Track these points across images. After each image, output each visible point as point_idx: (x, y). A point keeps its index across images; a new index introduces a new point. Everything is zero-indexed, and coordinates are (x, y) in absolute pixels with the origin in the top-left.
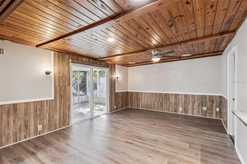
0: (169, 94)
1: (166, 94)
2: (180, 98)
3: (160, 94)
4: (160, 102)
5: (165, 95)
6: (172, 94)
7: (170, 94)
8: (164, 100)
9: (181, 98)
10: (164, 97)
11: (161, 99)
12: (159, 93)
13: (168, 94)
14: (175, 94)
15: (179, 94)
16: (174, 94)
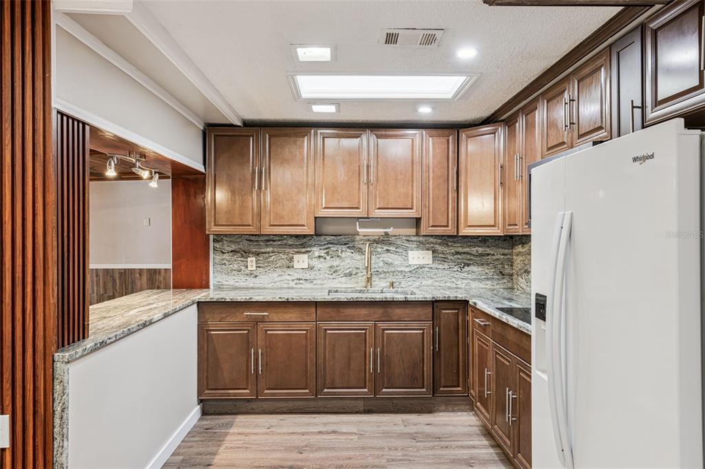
0: (132, 271)
1: (125, 269)
2: (162, 279)
3: (107, 271)
4: (106, 295)
5: (122, 273)
6: (140, 269)
7: (134, 269)
8: (117, 288)
9: (164, 279)
10: (120, 280)
11: (110, 285)
12: (104, 269)
13: (131, 269)
14: (149, 270)
15: (160, 270)
16: (147, 269)
